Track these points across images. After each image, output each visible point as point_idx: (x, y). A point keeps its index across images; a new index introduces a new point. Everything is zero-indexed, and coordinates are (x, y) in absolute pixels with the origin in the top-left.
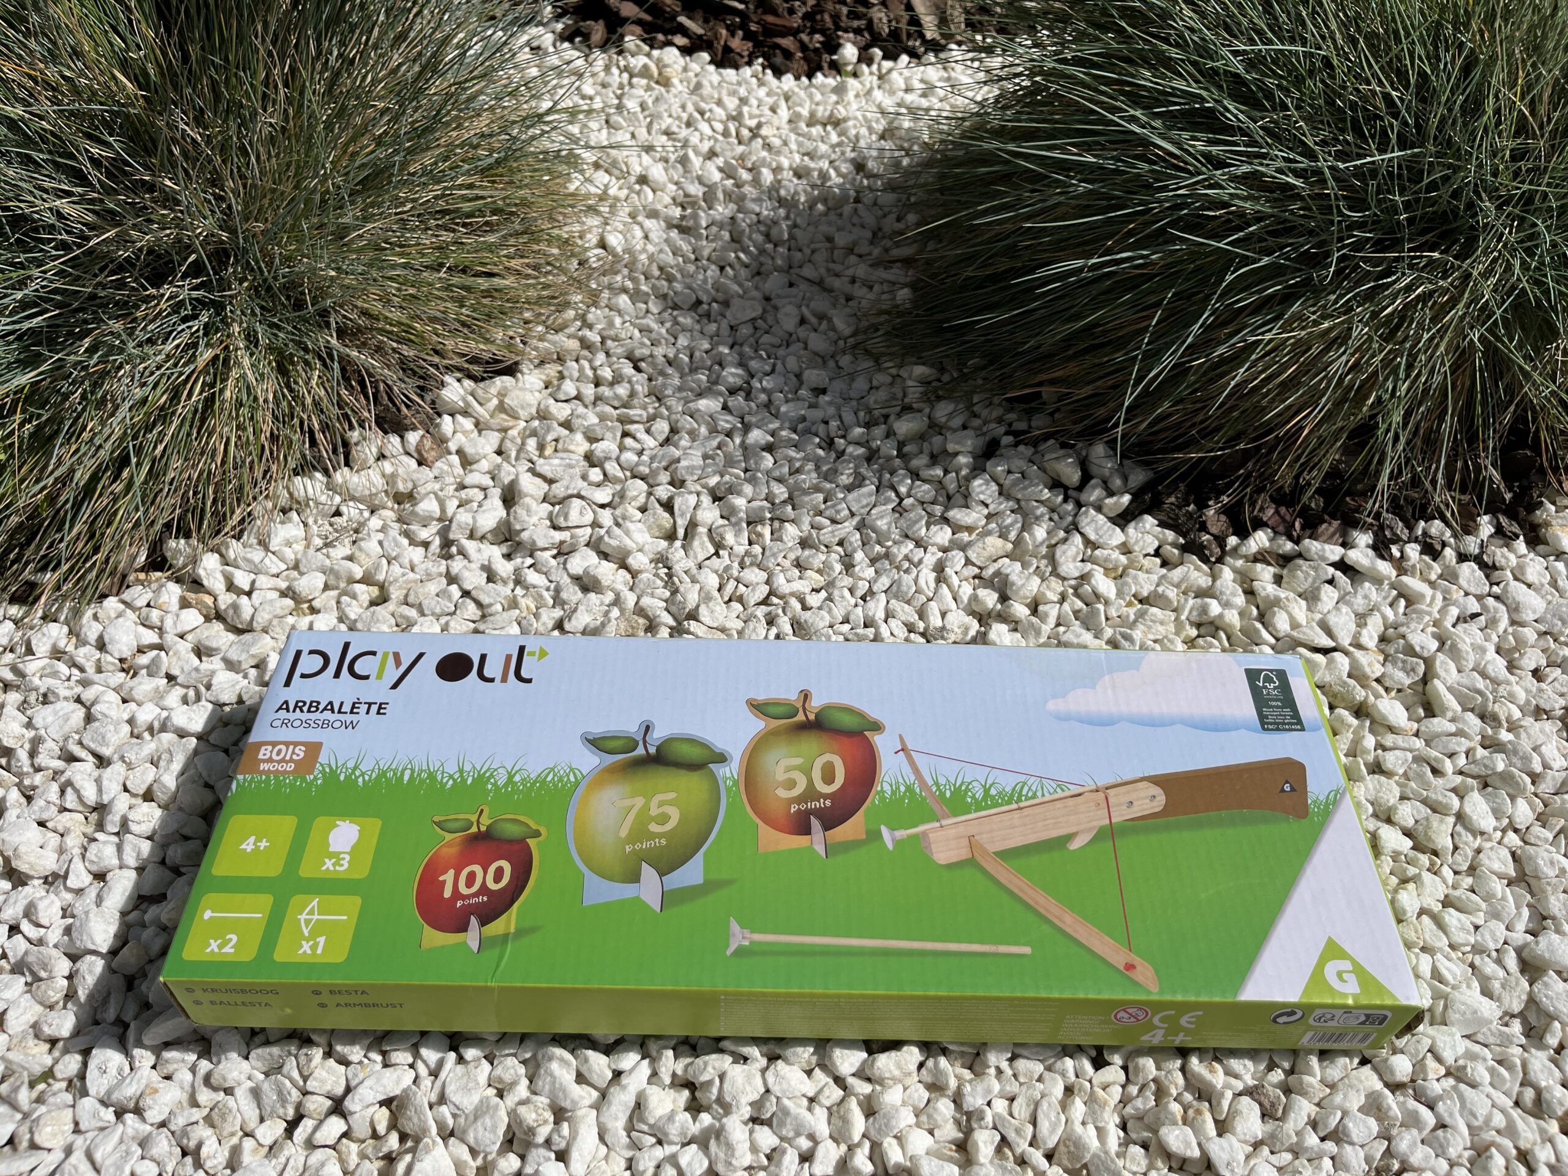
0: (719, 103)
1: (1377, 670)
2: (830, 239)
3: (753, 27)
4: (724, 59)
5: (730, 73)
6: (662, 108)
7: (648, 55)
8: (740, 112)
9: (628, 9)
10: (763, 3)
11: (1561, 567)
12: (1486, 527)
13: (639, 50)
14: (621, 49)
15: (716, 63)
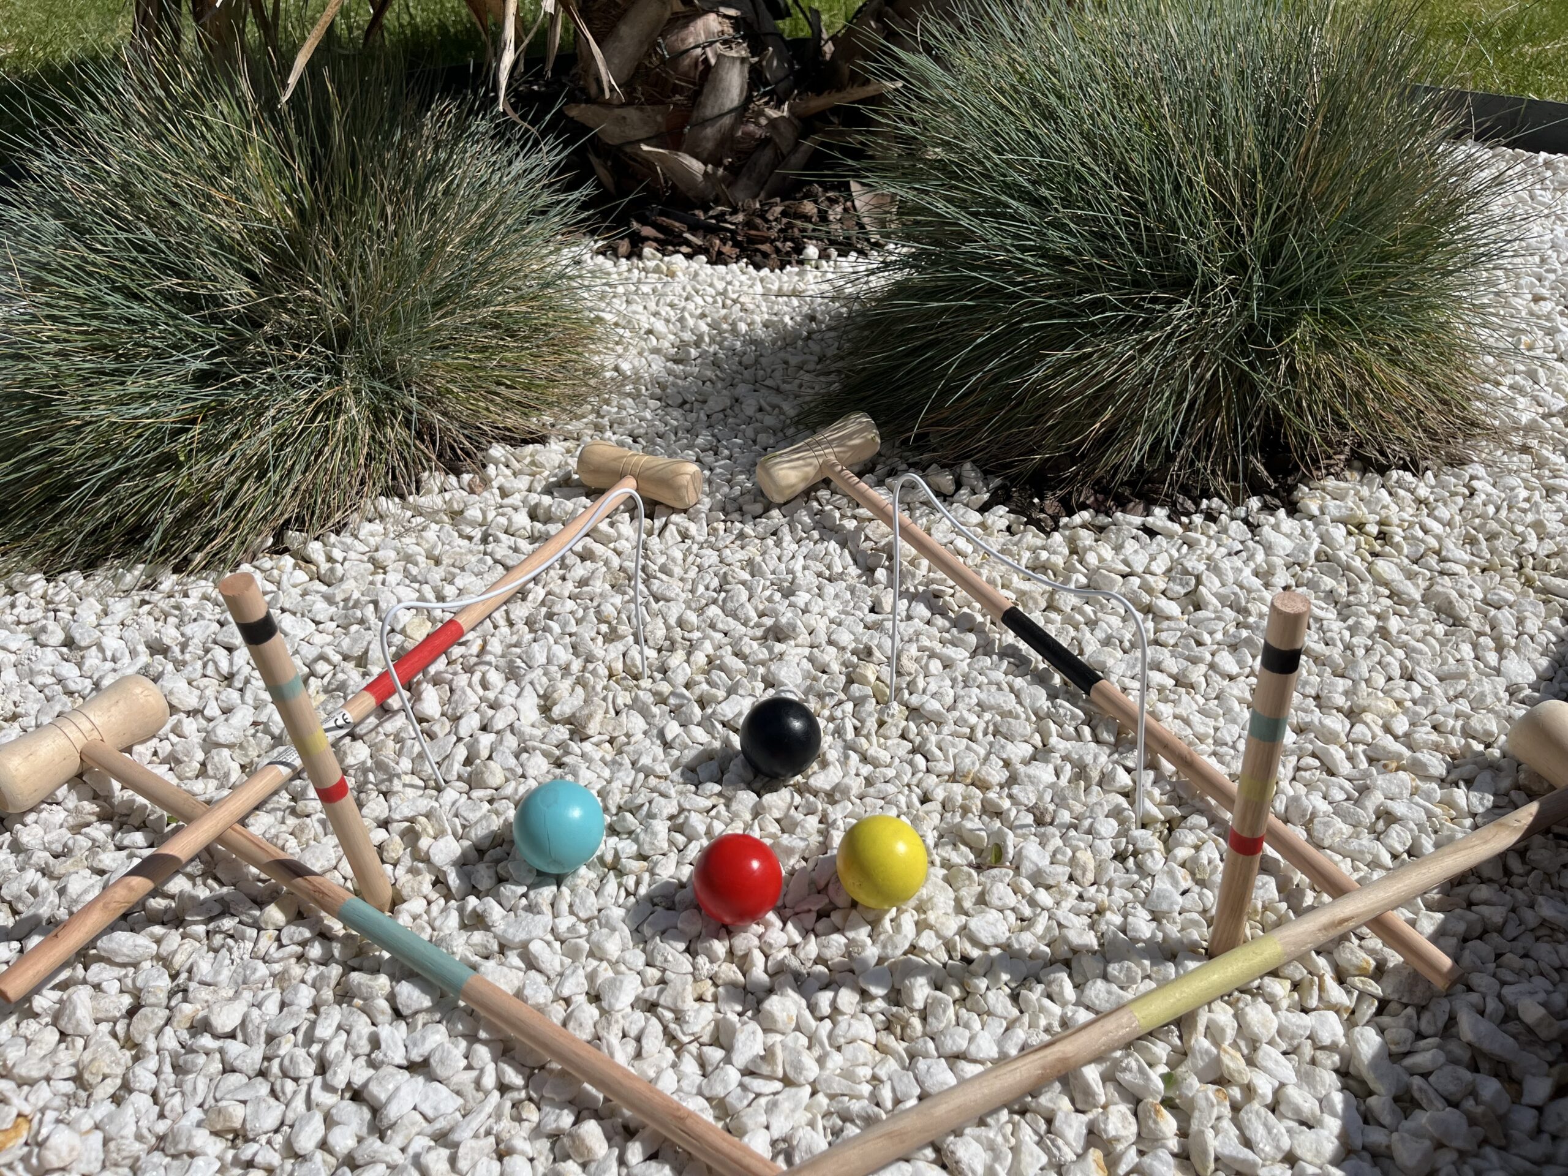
0: (711, 285)
1: (1162, 586)
2: (786, 362)
3: (739, 238)
4: (719, 258)
5: (721, 268)
6: (668, 289)
7: (662, 261)
8: (726, 290)
9: (647, 231)
10: (749, 224)
11: (1310, 524)
12: (1255, 503)
13: (654, 257)
14: (640, 257)
15: (711, 262)
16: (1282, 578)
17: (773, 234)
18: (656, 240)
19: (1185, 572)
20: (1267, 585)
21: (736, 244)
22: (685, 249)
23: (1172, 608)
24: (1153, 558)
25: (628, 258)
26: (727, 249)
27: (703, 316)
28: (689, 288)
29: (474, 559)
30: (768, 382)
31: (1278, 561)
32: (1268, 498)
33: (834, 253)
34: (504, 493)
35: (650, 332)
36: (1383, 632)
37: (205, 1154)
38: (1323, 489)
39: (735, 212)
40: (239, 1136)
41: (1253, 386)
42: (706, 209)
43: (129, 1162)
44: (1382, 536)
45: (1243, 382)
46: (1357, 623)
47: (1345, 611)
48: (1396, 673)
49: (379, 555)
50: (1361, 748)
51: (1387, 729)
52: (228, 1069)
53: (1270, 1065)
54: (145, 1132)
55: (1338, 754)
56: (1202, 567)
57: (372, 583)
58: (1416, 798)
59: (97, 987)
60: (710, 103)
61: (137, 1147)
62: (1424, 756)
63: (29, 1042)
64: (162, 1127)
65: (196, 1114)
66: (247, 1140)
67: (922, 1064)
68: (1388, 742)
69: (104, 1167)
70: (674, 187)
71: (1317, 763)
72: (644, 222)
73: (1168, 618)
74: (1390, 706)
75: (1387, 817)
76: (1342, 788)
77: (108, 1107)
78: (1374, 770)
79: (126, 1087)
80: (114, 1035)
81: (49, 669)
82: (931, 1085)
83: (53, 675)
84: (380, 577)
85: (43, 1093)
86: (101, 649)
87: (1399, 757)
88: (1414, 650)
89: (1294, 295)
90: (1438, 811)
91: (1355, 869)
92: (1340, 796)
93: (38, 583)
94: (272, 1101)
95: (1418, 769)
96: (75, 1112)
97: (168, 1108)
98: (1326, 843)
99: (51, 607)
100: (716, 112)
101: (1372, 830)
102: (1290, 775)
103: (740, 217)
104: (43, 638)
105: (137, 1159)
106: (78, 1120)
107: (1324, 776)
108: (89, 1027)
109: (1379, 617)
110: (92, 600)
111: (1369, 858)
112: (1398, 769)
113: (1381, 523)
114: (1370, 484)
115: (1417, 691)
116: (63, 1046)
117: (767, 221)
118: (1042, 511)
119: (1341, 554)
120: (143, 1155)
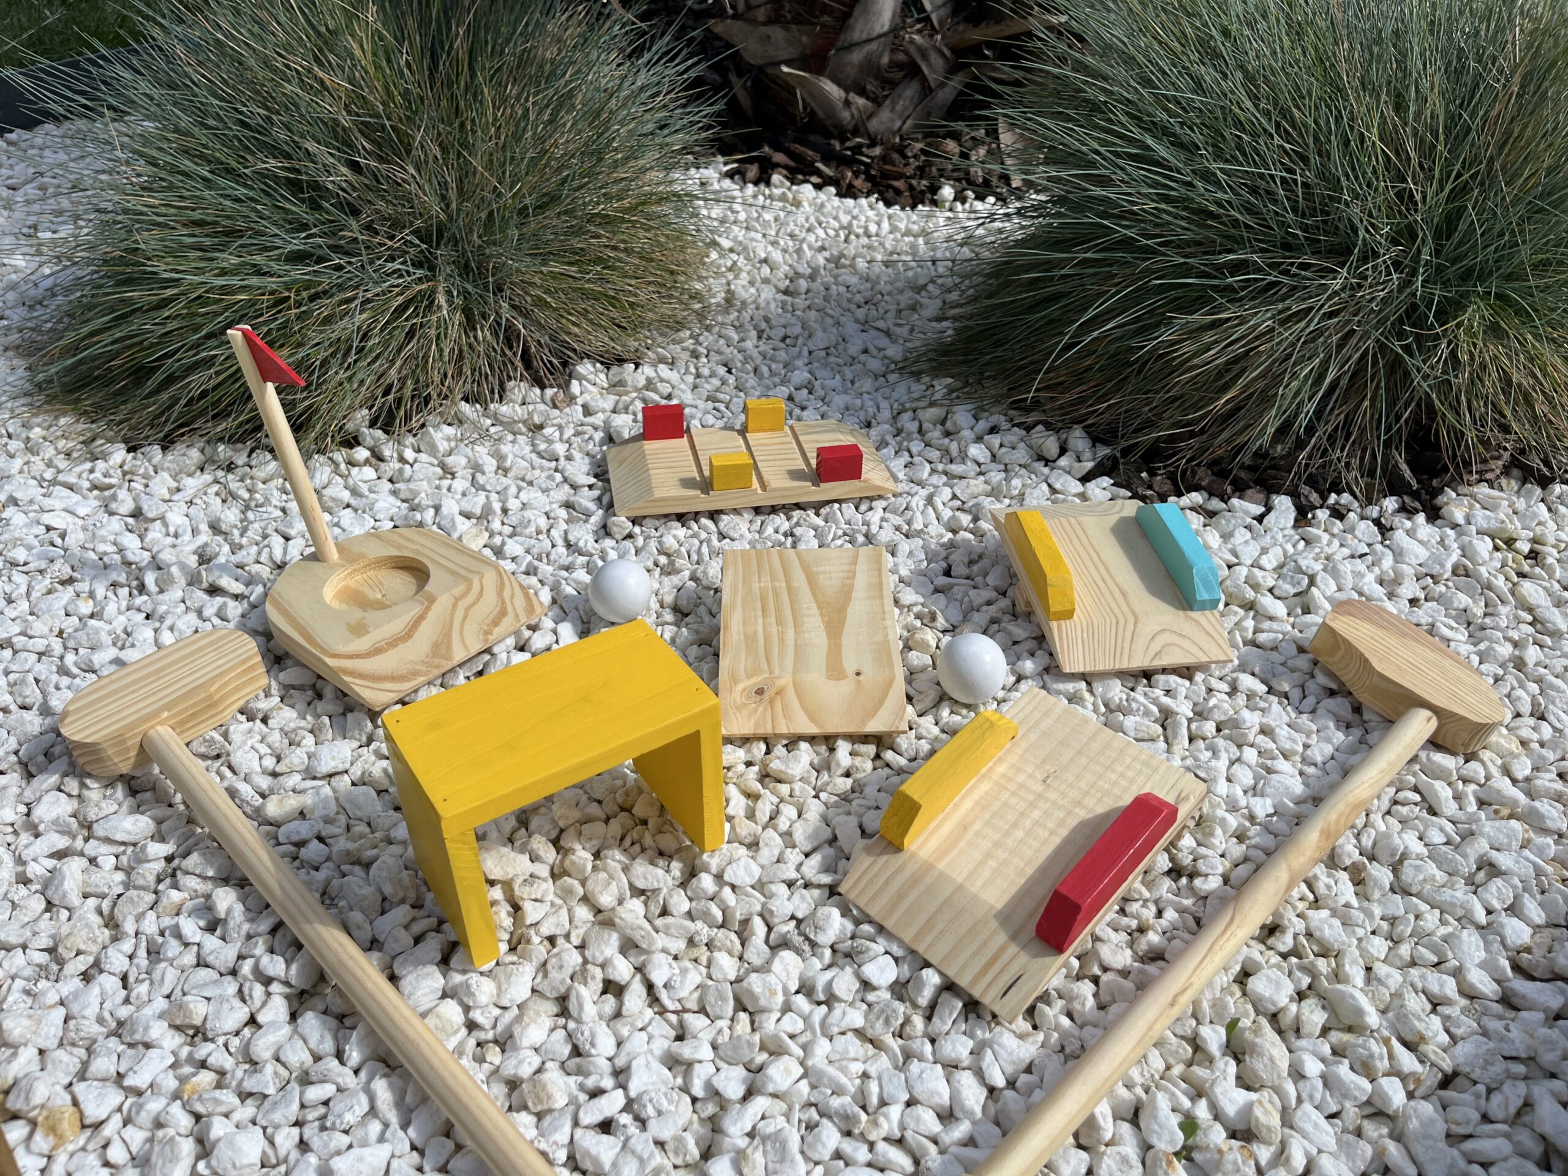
0: (836, 218)
1: (1270, 582)
3: (873, 172)
4: (847, 192)
5: (850, 202)
6: (791, 219)
7: (789, 189)
8: (850, 224)
9: (779, 157)
10: (884, 158)
11: (1451, 533)
12: (1390, 503)
13: (782, 185)
14: (768, 184)
15: (840, 195)
16: (1410, 589)
17: (909, 171)
18: (786, 167)
19: (1299, 570)
20: (1391, 596)
21: (869, 178)
22: (815, 179)
23: (1279, 609)
24: (1264, 551)
25: (756, 183)
26: (858, 183)
27: (823, 249)
28: (812, 219)
29: (544, 475)
30: (880, 324)
31: (1408, 570)
32: (1407, 499)
33: (970, 194)
34: (587, 411)
35: (765, 261)
36: (1520, 664)
37: (160, 1047)
38: (1473, 496)
39: (872, 145)
40: (198, 1033)
41: (1407, 374)
42: (843, 140)
43: (87, 1043)
44: (1534, 555)
45: (1395, 366)
46: (1489, 648)
47: (1478, 634)
48: (1526, 708)
49: (450, 461)
50: (1473, 787)
51: (1506, 771)
52: (201, 963)
53: (1308, 1127)
54: (107, 1015)
55: (1443, 792)
56: (1318, 567)
57: (438, 488)
58: (1526, 852)
59: (93, 861)
60: (859, 26)
61: (96, 1029)
62: (1544, 806)
63: (14, 906)
64: (124, 1012)
65: (160, 1004)
66: (206, 1039)
67: (915, 1066)
68: (1504, 785)
69: (61, 1045)
70: (812, 114)
71: (1418, 798)
72: (777, 148)
73: (1271, 618)
74: (1514, 746)
75: (1491, 869)
76: (1442, 830)
77: (77, 983)
78: (1483, 816)
79: (97, 966)
80: (100, 912)
81: (112, 538)
82: (919, 1092)
83: (115, 544)
84: (446, 483)
85: (18, 959)
86: (166, 525)
87: (1515, 802)
88: (1552, 687)
89: (1466, 276)
90: (1549, 869)
91: (1443, 922)
92: (1438, 838)
93: (119, 454)
94: (237, 1003)
95: (1535, 822)
96: (43, 984)
97: (134, 994)
98: (1414, 890)
99: (128, 475)
100: (865, 36)
101: (1470, 881)
102: (1385, 806)
103: (877, 151)
104: (113, 506)
105: (95, 1041)
106: (44, 993)
107: (1424, 814)
108: (75, 899)
109: (1516, 644)
110: (165, 475)
111: (1460, 913)
112: (1511, 817)
113: (1534, 541)
114: (1528, 498)
115: (1547, 731)
116: (48, 915)
117: (905, 157)
118: (1150, 487)
119: (1483, 570)
120: (101, 1038)
